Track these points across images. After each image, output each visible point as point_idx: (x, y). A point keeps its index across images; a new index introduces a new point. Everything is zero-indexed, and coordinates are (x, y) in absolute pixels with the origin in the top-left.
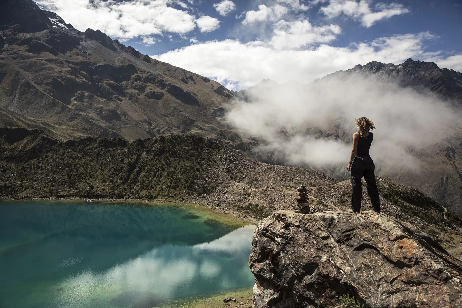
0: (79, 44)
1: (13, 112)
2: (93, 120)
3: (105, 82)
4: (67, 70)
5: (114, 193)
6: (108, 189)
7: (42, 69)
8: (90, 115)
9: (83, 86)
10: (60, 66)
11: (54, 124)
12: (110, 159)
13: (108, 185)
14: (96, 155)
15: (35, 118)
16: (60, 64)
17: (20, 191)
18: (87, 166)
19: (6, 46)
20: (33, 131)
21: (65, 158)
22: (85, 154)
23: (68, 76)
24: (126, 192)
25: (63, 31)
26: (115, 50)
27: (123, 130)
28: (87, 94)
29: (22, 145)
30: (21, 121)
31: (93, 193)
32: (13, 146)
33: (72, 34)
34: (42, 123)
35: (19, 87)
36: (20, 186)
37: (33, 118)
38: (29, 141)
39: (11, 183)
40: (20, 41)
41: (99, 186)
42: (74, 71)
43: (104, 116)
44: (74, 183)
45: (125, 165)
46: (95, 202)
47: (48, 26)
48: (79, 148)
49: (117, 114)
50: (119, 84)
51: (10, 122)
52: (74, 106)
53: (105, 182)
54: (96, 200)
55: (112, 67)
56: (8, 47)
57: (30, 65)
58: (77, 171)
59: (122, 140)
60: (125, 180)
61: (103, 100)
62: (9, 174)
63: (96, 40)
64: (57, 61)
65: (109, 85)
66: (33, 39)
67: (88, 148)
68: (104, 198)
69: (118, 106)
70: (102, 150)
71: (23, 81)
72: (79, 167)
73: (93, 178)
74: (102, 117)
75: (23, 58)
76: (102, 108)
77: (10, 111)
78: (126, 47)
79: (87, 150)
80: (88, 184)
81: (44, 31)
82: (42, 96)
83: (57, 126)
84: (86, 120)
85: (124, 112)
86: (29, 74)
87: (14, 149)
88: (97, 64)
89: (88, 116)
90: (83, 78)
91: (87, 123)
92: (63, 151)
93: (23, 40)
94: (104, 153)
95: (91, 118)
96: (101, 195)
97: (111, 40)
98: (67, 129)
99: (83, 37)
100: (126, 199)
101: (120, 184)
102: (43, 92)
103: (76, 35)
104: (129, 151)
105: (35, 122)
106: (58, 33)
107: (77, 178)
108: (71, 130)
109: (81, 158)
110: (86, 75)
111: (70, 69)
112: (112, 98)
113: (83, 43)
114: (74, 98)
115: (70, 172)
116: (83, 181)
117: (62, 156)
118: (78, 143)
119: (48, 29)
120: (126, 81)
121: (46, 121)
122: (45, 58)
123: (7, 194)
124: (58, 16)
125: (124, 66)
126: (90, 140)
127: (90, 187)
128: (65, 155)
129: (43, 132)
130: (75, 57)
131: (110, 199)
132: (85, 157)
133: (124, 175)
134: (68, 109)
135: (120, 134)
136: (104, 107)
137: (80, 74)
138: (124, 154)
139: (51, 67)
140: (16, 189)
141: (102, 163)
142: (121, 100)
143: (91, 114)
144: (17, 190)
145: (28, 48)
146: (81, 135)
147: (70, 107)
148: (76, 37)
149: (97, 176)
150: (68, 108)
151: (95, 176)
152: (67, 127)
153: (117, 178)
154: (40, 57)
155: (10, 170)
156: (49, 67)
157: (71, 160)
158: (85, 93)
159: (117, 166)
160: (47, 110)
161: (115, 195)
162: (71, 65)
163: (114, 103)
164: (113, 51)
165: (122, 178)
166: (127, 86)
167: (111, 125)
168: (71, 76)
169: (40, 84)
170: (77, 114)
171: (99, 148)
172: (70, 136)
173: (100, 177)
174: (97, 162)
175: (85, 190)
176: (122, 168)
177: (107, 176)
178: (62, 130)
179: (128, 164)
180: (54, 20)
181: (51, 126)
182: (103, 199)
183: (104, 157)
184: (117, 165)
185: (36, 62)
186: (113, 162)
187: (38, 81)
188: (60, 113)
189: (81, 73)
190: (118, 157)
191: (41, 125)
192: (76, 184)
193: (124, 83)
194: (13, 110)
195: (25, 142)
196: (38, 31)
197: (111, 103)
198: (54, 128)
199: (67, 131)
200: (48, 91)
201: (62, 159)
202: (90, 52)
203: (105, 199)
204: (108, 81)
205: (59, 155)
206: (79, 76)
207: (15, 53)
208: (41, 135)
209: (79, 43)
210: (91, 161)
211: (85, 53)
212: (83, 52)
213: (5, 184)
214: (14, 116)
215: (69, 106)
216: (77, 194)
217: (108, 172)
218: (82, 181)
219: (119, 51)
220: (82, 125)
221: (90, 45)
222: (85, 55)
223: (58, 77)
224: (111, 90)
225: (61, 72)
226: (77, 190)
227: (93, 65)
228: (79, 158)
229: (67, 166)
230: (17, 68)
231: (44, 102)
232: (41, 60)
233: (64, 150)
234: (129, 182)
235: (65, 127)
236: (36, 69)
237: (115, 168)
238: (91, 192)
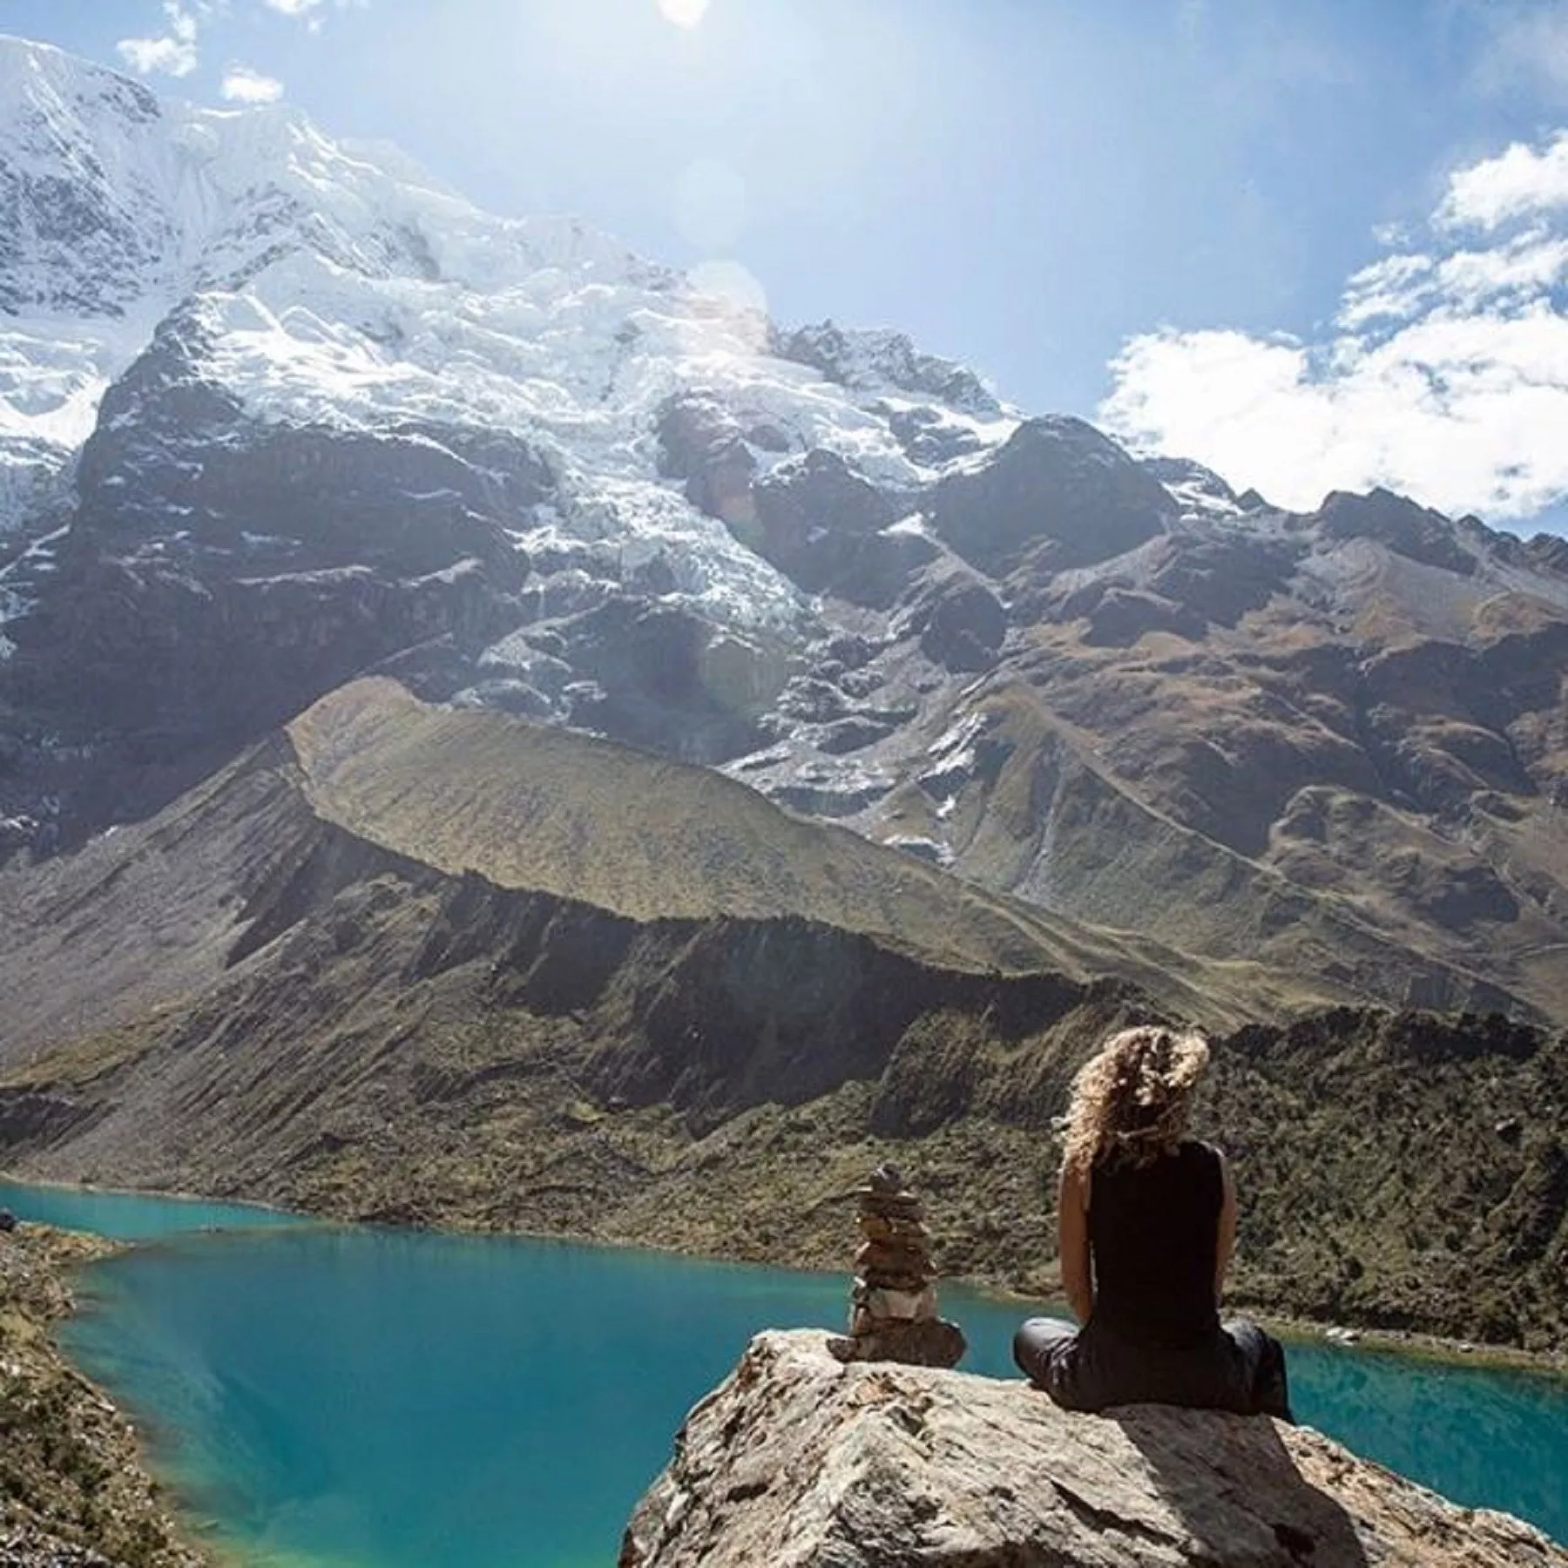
0: (1293, 573)
1: (1031, 908)
2: (1375, 924)
3: (1428, 729)
4: (1247, 696)
5: (1470, 1310)
6: (1438, 1286)
7: (1141, 711)
8: (1359, 901)
9: (1324, 766)
10: (1216, 686)
11: (1197, 953)
12: (1447, 1121)
13: (1436, 1259)
14: (1374, 1099)
15: (1115, 926)
16: (1215, 673)
17: (1038, 1255)
18: (1329, 1156)
19: (1012, 634)
20: (1096, 984)
21: (1226, 1113)
22: (1323, 1093)
23: (1247, 725)
24: (1533, 1307)
25: (1225, 526)
26: (1466, 566)
27: (1532, 970)
28: (1340, 799)
29: (1051, 1050)
30: (1061, 942)
31: (1361, 1298)
32: (1020, 1054)
33: (1264, 531)
34: (1145, 950)
35: (1057, 797)
36: (1039, 1236)
37: (1109, 930)
38: (1079, 1030)
39: (1006, 1218)
40: (1058, 608)
41: (1386, 1266)
42: (1276, 700)
43: (1427, 900)
44: (1270, 1237)
45: (1527, 1158)
46: (1368, 1349)
47: (1164, 518)
48: (1293, 1062)
49: (1500, 887)
50: (1503, 735)
51: (1018, 948)
52: (1284, 863)
53: (1423, 1245)
54: (1373, 1336)
55: (1456, 652)
56: (1019, 637)
57: (1096, 696)
58: (1283, 1178)
59: (1507, 1023)
60: (1527, 1239)
61: (1418, 822)
62: (1001, 1178)
63: (1373, 536)
64: (1205, 664)
65: (1444, 743)
66: (1105, 588)
67: (1332, 1064)
68: (1415, 1330)
69: (1498, 846)
70: (1404, 1073)
71: (1069, 770)
72: (1291, 1160)
73: (1357, 1218)
74: (1421, 910)
75: (1071, 675)
76: (1416, 859)
77: (1018, 902)
78: (1525, 538)
79: (1331, 1075)
80: (1335, 1247)
81: (1149, 545)
82: (1146, 828)
83: (1208, 962)
84: (1342, 927)
85: (1534, 875)
86: (1095, 738)
87: (1024, 1064)
88: (1380, 650)
89: (1349, 905)
90: (1319, 724)
91: (1342, 939)
92: (1220, 1078)
93: (1069, 601)
94: (1415, 1089)
95: (1366, 916)
96: (1397, 1312)
97: (1444, 524)
98: (1253, 976)
99: (1312, 534)
100: (1534, 1350)
101: (1501, 1264)
102: (1148, 809)
103: (1282, 534)
104: (1549, 1082)
105: (1112, 944)
106: (1198, 543)
107: (1279, 1212)
108: (1271, 977)
109: (1301, 1117)
110: (1333, 708)
111: (1257, 691)
112: (1465, 808)
113: (1314, 563)
114: (1282, 823)
115: (1250, 1181)
116: (1309, 1230)
117: (1215, 1102)
118: (1290, 1041)
119: (1163, 532)
120: (1536, 711)
121: (1160, 941)
122: (1156, 660)
123: (990, 1263)
124: (1203, 470)
125: (1520, 637)
126: (1343, 1022)
127: (1345, 1268)
128: (1228, 1100)
129: (1137, 990)
130: (1280, 632)
131: (1449, 1341)
132: (1323, 1107)
133: (1525, 1217)
134: (1255, 879)
135: (1517, 992)
136: (1425, 856)
137: (1303, 706)
138: (1522, 1098)
139: (1178, 696)
140: (1027, 1246)
141: (1405, 1144)
142: (1513, 815)
143: (1360, 893)
144: (1028, 1252)
145: (1087, 630)
146: (1317, 1000)
147: (1265, 866)
148: (1282, 541)
149: (1382, 1213)
150: (1258, 871)
151: (1370, 1209)
152: (1253, 963)
153: (1487, 1230)
154: (1135, 659)
155: (1005, 1161)
156: (1169, 696)
157: (1255, 1121)
158: (1330, 795)
159: (1486, 1162)
160: (1167, 888)
161: (1472, 1318)
162: (1264, 671)
163: (1477, 835)
164: (1455, 575)
165: (1513, 1230)
166: (1542, 738)
167: (1468, 945)
168: (1268, 725)
169: (1134, 775)
170: (1295, 898)
171: (1389, 1063)
172: (1264, 1006)
173: (1397, 1216)
174: (1380, 1138)
175: (1317, 1276)
176: (1513, 1176)
177: (1429, 1213)
178: (1229, 981)
179: (1548, 1155)
180: (1186, 488)
181: (1181, 963)
182: (1408, 1336)
183: (1414, 1110)
184: (1484, 1157)
185: (1120, 682)
186: (1463, 1141)
187: (1127, 762)
188: (1220, 900)
189: (1310, 703)
190: (1488, 1111)
191: (1140, 957)
192: (1278, 1245)
193: (1527, 724)
194: (1033, 899)
195: (1062, 1038)
196: (1124, 551)
197: (1466, 834)
198: (1194, 968)
199: (1253, 985)
200: (1168, 805)
201: (1216, 1117)
202: (1342, 597)
203: (1419, 1339)
204: (1441, 723)
205: (1203, 1095)
206: (1302, 720)
207: (1043, 658)
208: (1126, 1002)
209: (1296, 565)
210: (1350, 1130)
211: (1324, 605)
212: (1314, 606)
213: (986, 1220)
214: (1032, 922)
215: (1257, 865)
216: (1280, 1296)
217: (1434, 1191)
218: (1303, 1233)
219: (1489, 567)
220: (1322, 950)
221: (1342, 568)
222: (1322, 615)
223: (1208, 735)
224: (1458, 770)
225: (1220, 711)
226: (1280, 1278)
227: (1362, 657)
228: (1294, 1113)
229: (1238, 1152)
230: (1050, 719)
231: (1155, 851)
232: (1140, 669)
233: (1224, 1072)
234: (1551, 1253)
235: (1241, 964)
236: (1121, 711)
237: (1473, 1171)
238: (1348, 1292)
